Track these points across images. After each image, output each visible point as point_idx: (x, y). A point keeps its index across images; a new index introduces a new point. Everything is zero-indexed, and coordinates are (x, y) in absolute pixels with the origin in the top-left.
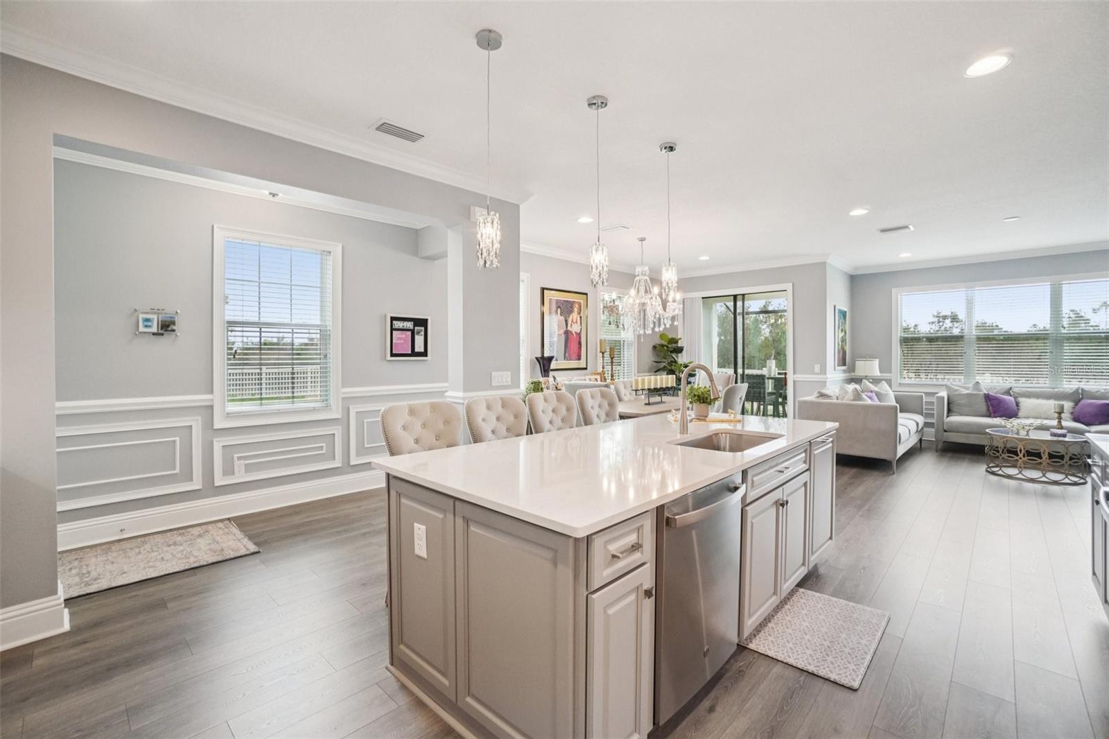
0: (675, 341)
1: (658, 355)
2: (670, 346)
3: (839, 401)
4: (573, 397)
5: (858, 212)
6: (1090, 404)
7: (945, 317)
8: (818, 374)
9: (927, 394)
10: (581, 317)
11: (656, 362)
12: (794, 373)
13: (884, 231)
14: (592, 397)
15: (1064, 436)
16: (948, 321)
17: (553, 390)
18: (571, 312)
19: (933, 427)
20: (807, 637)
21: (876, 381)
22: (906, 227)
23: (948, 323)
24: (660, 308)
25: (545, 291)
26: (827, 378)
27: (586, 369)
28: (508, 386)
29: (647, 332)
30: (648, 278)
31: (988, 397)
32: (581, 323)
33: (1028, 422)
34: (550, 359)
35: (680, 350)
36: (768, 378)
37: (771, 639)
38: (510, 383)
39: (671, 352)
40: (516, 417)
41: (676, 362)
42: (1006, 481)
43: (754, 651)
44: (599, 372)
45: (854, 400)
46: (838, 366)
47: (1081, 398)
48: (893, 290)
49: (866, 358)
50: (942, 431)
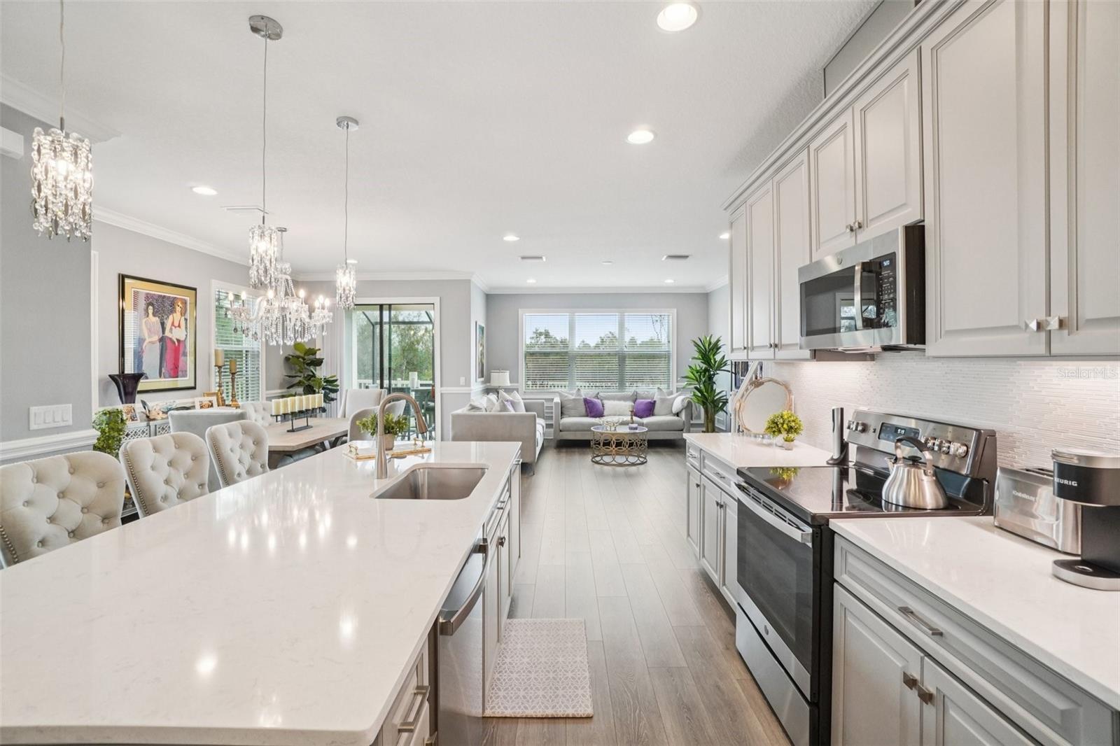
0: (312, 352)
1: (291, 369)
2: (306, 357)
3: (488, 413)
4: (203, 440)
5: (511, 238)
6: (642, 403)
7: (541, 334)
8: (462, 386)
9: (547, 400)
10: (186, 320)
11: (290, 376)
12: (441, 386)
13: (523, 258)
14: (231, 435)
15: (636, 429)
16: (543, 337)
17: (141, 421)
18: (173, 311)
19: (552, 428)
20: (533, 676)
21: (508, 390)
22: (541, 258)
23: (543, 339)
24: (305, 316)
25: (127, 281)
26: (471, 390)
27: (194, 388)
28: (68, 426)
29: (288, 343)
30: (289, 278)
31: (586, 401)
32: (186, 328)
33: (616, 419)
34: (137, 377)
35: (319, 363)
36: (413, 391)
37: (501, 693)
38: (70, 423)
39: (308, 364)
40: (102, 485)
41: (314, 376)
42: (606, 468)
43: (490, 717)
44: (213, 391)
45: (501, 411)
46: (479, 378)
47: (636, 399)
48: (520, 310)
49: (499, 369)
50: (558, 431)
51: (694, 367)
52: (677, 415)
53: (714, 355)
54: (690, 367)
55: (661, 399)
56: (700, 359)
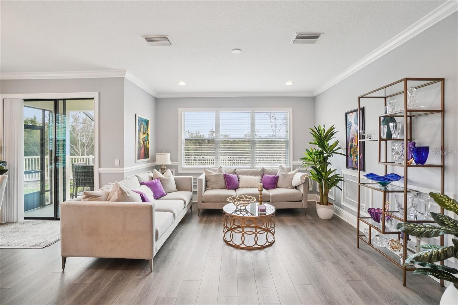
6: (268, 177)
8: (117, 167)
26: (125, 170)
31: (225, 176)
47: (264, 174)
48: (179, 109)
49: (162, 152)
50: (202, 202)
51: (310, 150)
52: (296, 188)
53: (327, 141)
54: (307, 150)
55: (283, 174)
56: (316, 144)
